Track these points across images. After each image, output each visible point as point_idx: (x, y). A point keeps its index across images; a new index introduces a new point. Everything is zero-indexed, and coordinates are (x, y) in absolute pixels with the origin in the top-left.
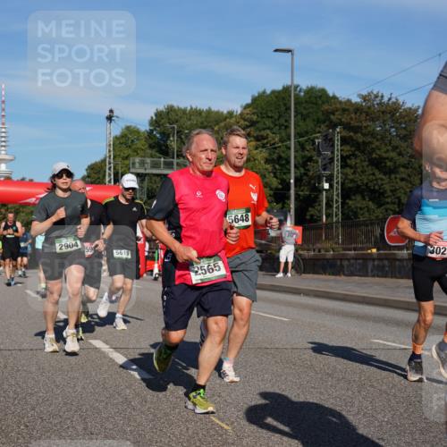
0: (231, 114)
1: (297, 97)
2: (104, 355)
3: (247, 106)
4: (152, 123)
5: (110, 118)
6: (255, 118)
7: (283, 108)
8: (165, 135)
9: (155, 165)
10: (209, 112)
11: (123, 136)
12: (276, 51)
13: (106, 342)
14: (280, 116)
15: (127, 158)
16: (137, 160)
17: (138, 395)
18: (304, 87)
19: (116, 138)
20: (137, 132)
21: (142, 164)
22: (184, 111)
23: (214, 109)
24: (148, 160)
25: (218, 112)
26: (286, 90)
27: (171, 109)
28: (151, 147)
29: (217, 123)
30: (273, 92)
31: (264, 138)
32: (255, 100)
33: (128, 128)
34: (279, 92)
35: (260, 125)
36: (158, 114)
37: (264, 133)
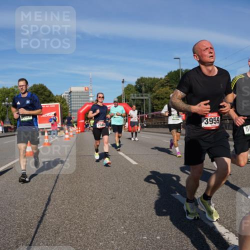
0: (161, 79)
1: (182, 73)
2: (123, 157)
3: (166, 76)
4: (136, 83)
5: (123, 82)
6: (169, 80)
7: (178, 76)
8: (141, 86)
9: (138, 96)
10: (154, 78)
11: (127, 87)
12: (175, 58)
13: (123, 153)
14: (177, 79)
15: (129, 94)
16: (132, 94)
17: (133, 169)
18: (184, 69)
19: (125, 88)
20: (132, 86)
21: (134, 96)
22: (146, 79)
23: (156, 77)
24: (136, 95)
25: (157, 79)
26: (178, 70)
27: (142, 78)
28: (136, 90)
29: (157, 82)
30: (174, 71)
31: (172, 86)
32: (169, 74)
33: (129, 85)
34: (176, 71)
35: (171, 82)
36: (138, 80)
37: (172, 84)
